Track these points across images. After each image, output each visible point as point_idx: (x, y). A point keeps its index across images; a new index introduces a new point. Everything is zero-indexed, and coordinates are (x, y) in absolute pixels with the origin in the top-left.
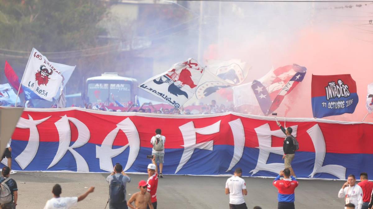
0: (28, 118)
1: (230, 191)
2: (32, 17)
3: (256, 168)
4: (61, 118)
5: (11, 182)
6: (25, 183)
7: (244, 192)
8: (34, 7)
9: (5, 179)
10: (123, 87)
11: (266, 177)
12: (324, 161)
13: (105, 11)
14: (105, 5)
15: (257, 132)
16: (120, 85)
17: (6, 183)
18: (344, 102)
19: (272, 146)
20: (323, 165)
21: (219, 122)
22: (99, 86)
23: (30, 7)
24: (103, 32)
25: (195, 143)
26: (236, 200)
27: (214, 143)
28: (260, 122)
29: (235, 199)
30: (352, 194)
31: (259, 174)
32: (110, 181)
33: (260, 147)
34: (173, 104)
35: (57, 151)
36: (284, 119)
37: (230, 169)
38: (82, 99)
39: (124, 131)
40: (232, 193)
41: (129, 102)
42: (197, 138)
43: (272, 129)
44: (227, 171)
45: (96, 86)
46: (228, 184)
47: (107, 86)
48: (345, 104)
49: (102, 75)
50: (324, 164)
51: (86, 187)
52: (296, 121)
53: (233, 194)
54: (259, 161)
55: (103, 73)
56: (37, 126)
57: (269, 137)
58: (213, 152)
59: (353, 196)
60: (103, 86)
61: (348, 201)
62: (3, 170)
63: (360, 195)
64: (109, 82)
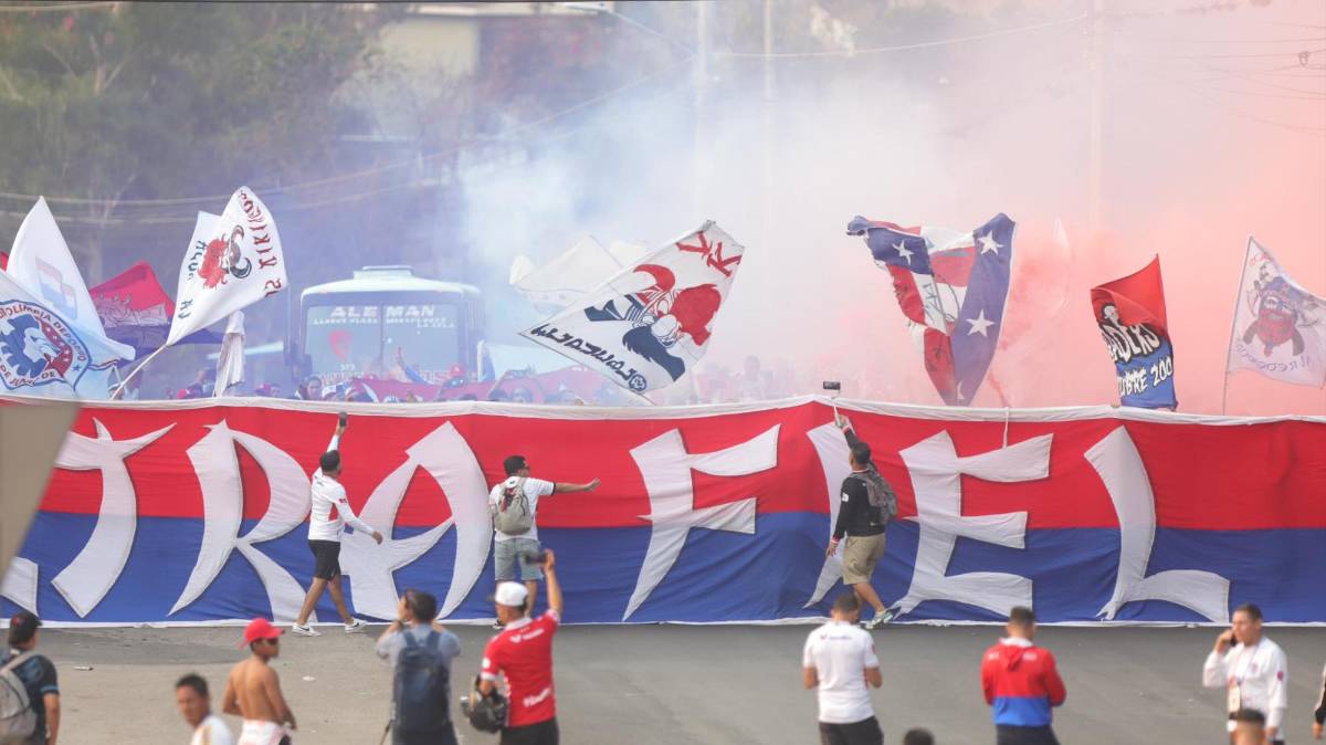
0: (95, 435)
1: (821, 677)
2: (100, 73)
3: (911, 592)
4: (210, 430)
5: (35, 666)
6: (91, 669)
7: (872, 677)
8: (109, 39)
9: (13, 657)
10: (430, 317)
11: (947, 623)
12: (1152, 557)
13: (361, 47)
14: (359, 25)
15: (908, 464)
16: (420, 310)
17: (14, 670)
18: (1143, 372)
19: (963, 513)
20: (1147, 571)
21: (775, 431)
22: (347, 316)
23: (92, 39)
24: (356, 121)
25: (691, 506)
26: (844, 707)
27: (757, 506)
28: (919, 429)
29: (839, 704)
30: (1249, 675)
31: (920, 612)
32: (394, 652)
33: (921, 518)
34: (626, 378)
35: (198, 552)
36: (1004, 413)
37: (817, 596)
38: (287, 363)
39: (434, 474)
40: (828, 681)
41: (453, 370)
42: (696, 489)
43: (962, 451)
44: (807, 605)
45: (334, 314)
46: (811, 650)
47: (374, 314)
48: (1150, 377)
49: (357, 274)
50: (1153, 568)
51: (310, 675)
52: (1046, 420)
53: (830, 685)
54: (918, 566)
55: (359, 268)
56: (128, 461)
57: (953, 481)
58: (753, 541)
59: (1253, 682)
60: (358, 315)
61: (1234, 700)
62: (12, 623)
63: (1275, 678)
64: (382, 299)
